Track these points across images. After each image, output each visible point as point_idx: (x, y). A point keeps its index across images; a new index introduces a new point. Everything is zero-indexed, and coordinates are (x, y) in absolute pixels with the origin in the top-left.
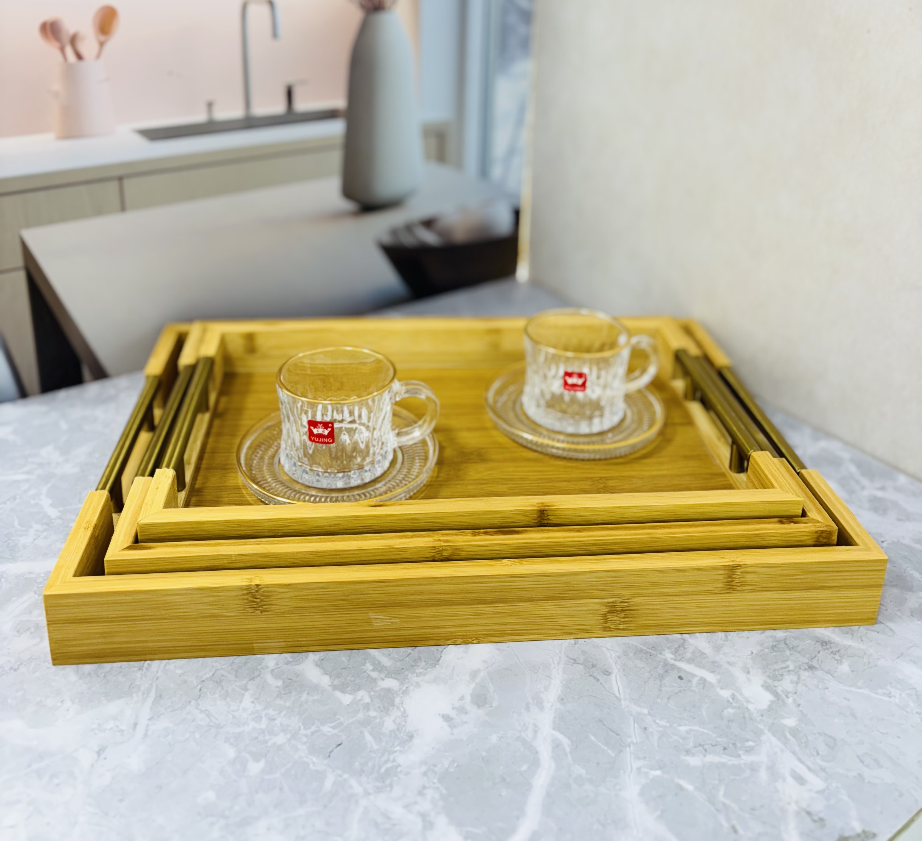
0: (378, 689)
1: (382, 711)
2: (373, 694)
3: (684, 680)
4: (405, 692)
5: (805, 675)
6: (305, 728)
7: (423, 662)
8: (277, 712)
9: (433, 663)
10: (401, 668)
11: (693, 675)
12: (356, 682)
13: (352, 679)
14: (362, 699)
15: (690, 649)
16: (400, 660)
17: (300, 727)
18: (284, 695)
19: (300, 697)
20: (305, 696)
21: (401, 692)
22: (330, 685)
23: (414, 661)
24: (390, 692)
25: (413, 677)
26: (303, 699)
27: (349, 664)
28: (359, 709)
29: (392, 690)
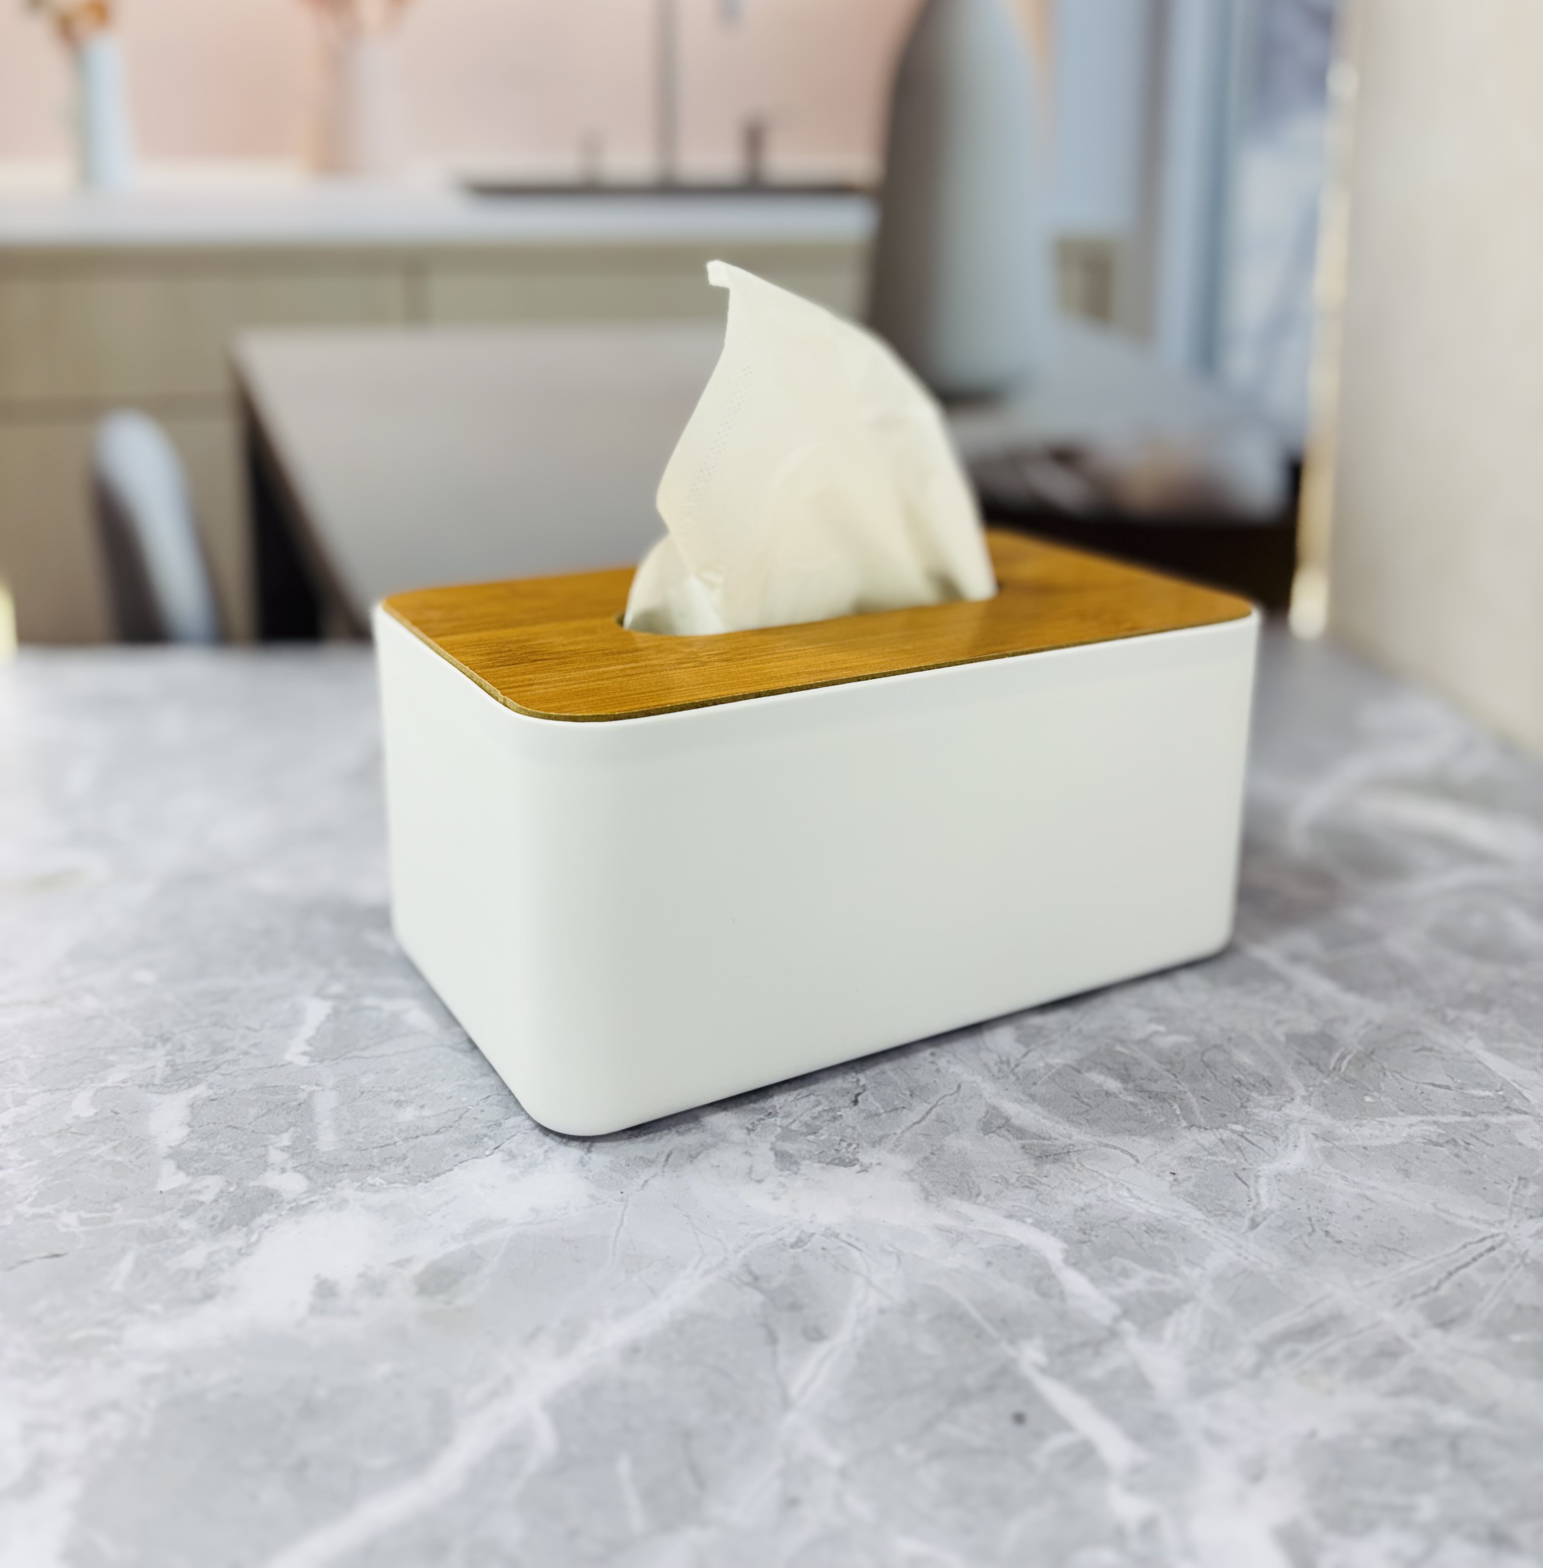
0: (252, 1183)
1: (212, 1226)
2: (232, 1189)
3: (1024, 1428)
4: (298, 1209)
6: (34, 1204)
7: (402, 1167)
8: (23, 1158)
9: (420, 1176)
10: (344, 1163)
11: (1063, 1425)
12: (227, 1158)
13: (225, 1151)
14: (199, 1192)
15: (1115, 1359)
16: (360, 1149)
17: (26, 1198)
18: (69, 1135)
19: (93, 1147)
20: (104, 1148)
21: (288, 1207)
22: (170, 1147)
23: (385, 1159)
24: (270, 1197)
25: (347, 1189)
26: (96, 1152)
27: (250, 1124)
28: (171, 1209)
29: (279, 1196)
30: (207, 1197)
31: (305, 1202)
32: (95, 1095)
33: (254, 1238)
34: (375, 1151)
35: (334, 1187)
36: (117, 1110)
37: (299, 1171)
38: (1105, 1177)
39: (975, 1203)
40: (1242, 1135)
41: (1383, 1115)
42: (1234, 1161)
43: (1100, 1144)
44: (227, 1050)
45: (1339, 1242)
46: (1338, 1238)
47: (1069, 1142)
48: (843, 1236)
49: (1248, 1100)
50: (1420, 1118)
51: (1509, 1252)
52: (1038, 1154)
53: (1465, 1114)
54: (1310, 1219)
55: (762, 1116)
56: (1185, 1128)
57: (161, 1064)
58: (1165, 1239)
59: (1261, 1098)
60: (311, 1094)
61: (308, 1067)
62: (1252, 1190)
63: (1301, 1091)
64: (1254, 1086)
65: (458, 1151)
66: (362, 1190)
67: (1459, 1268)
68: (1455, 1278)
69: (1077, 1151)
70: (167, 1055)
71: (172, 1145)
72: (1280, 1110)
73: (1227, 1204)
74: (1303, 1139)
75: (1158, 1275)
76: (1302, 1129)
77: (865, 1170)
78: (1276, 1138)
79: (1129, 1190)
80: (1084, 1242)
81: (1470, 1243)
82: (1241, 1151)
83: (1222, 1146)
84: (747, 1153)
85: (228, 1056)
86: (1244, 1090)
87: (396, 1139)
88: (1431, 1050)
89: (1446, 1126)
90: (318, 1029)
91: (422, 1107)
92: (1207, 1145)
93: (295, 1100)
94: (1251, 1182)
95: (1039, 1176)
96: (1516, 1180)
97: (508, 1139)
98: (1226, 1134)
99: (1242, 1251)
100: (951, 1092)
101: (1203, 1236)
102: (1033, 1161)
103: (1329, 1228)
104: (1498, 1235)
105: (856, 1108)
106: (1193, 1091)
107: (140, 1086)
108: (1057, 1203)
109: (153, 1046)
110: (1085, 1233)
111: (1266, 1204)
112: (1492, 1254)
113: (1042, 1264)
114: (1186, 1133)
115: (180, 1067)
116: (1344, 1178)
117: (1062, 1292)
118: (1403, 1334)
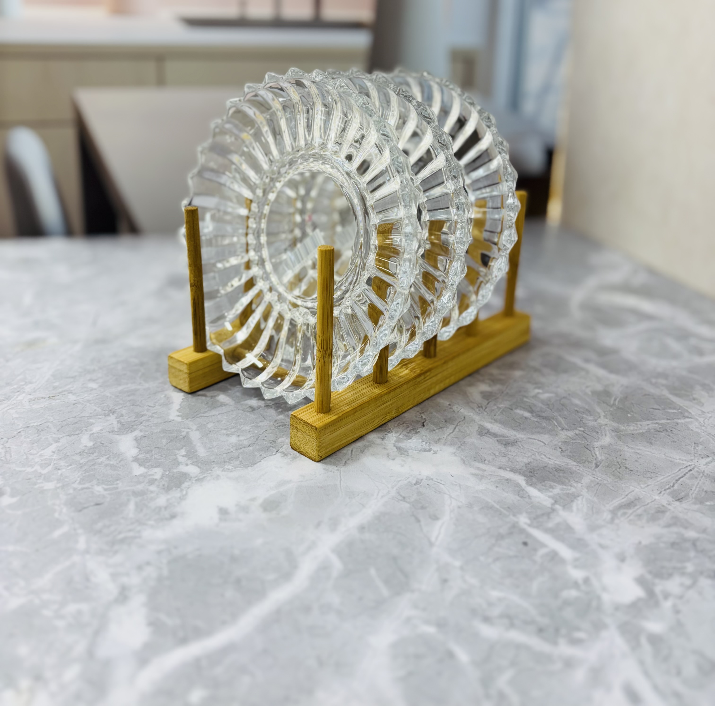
0: (175, 471)
1: (164, 489)
2: (167, 473)
3: (528, 547)
4: (199, 480)
6: (80, 483)
7: (238, 461)
8: (67, 464)
9: (247, 465)
10: (213, 460)
11: (543, 545)
12: (160, 460)
13: (158, 458)
14: (153, 475)
15: (555, 520)
16: (217, 455)
17: (76, 481)
18: (85, 454)
19: (98, 459)
20: (103, 459)
21: (195, 479)
22: (133, 457)
23: (230, 458)
24: (185, 476)
25: (217, 471)
26: (99, 461)
27: (165, 446)
28: (143, 482)
29: (189, 475)
30: (158, 476)
31: (201, 477)
32: (90, 436)
33: (184, 492)
34: (225, 455)
35: (212, 470)
36: (103, 442)
37: (194, 465)
38: (534, 451)
39: (484, 463)
40: (583, 432)
41: (637, 421)
42: (583, 442)
43: (529, 438)
44: (143, 416)
45: (632, 471)
46: (631, 469)
47: (515, 438)
48: (435, 479)
49: (583, 418)
50: (651, 422)
51: (697, 471)
52: (504, 443)
53: (668, 419)
54: (618, 463)
55: (386, 433)
56: (561, 430)
57: (115, 422)
58: (564, 473)
59: (587, 417)
60: (187, 433)
61: (181, 422)
62: (593, 452)
63: (602, 414)
64: (584, 412)
65: (261, 454)
66: (225, 471)
67: (680, 478)
68: (679, 482)
69: (520, 441)
70: (116, 419)
71: (134, 456)
72: (596, 421)
73: (584, 458)
74: (608, 432)
75: (564, 487)
76: (607, 428)
77: (435, 453)
78: (597, 432)
79: (545, 455)
80: (532, 476)
81: (682, 469)
82: (585, 438)
83: (577, 436)
84: (384, 448)
85: (144, 418)
86: (580, 414)
87: (232, 450)
88: (649, 395)
89: (661, 424)
90: (180, 405)
91: (239, 436)
92: (570, 436)
93: (181, 436)
94: (592, 449)
95: (507, 452)
96: (693, 444)
97: (281, 447)
98: (577, 432)
99: (595, 476)
100: (462, 420)
101: (578, 471)
102: (503, 446)
103: (626, 466)
104: (691, 465)
105: (424, 428)
106: (560, 416)
107: (110, 432)
108: (517, 462)
109: (108, 415)
110: (531, 473)
111: (600, 458)
112: (691, 472)
113: (518, 485)
114: (561, 432)
115: (124, 423)
116: (627, 446)
117: (529, 496)
118: (665, 504)
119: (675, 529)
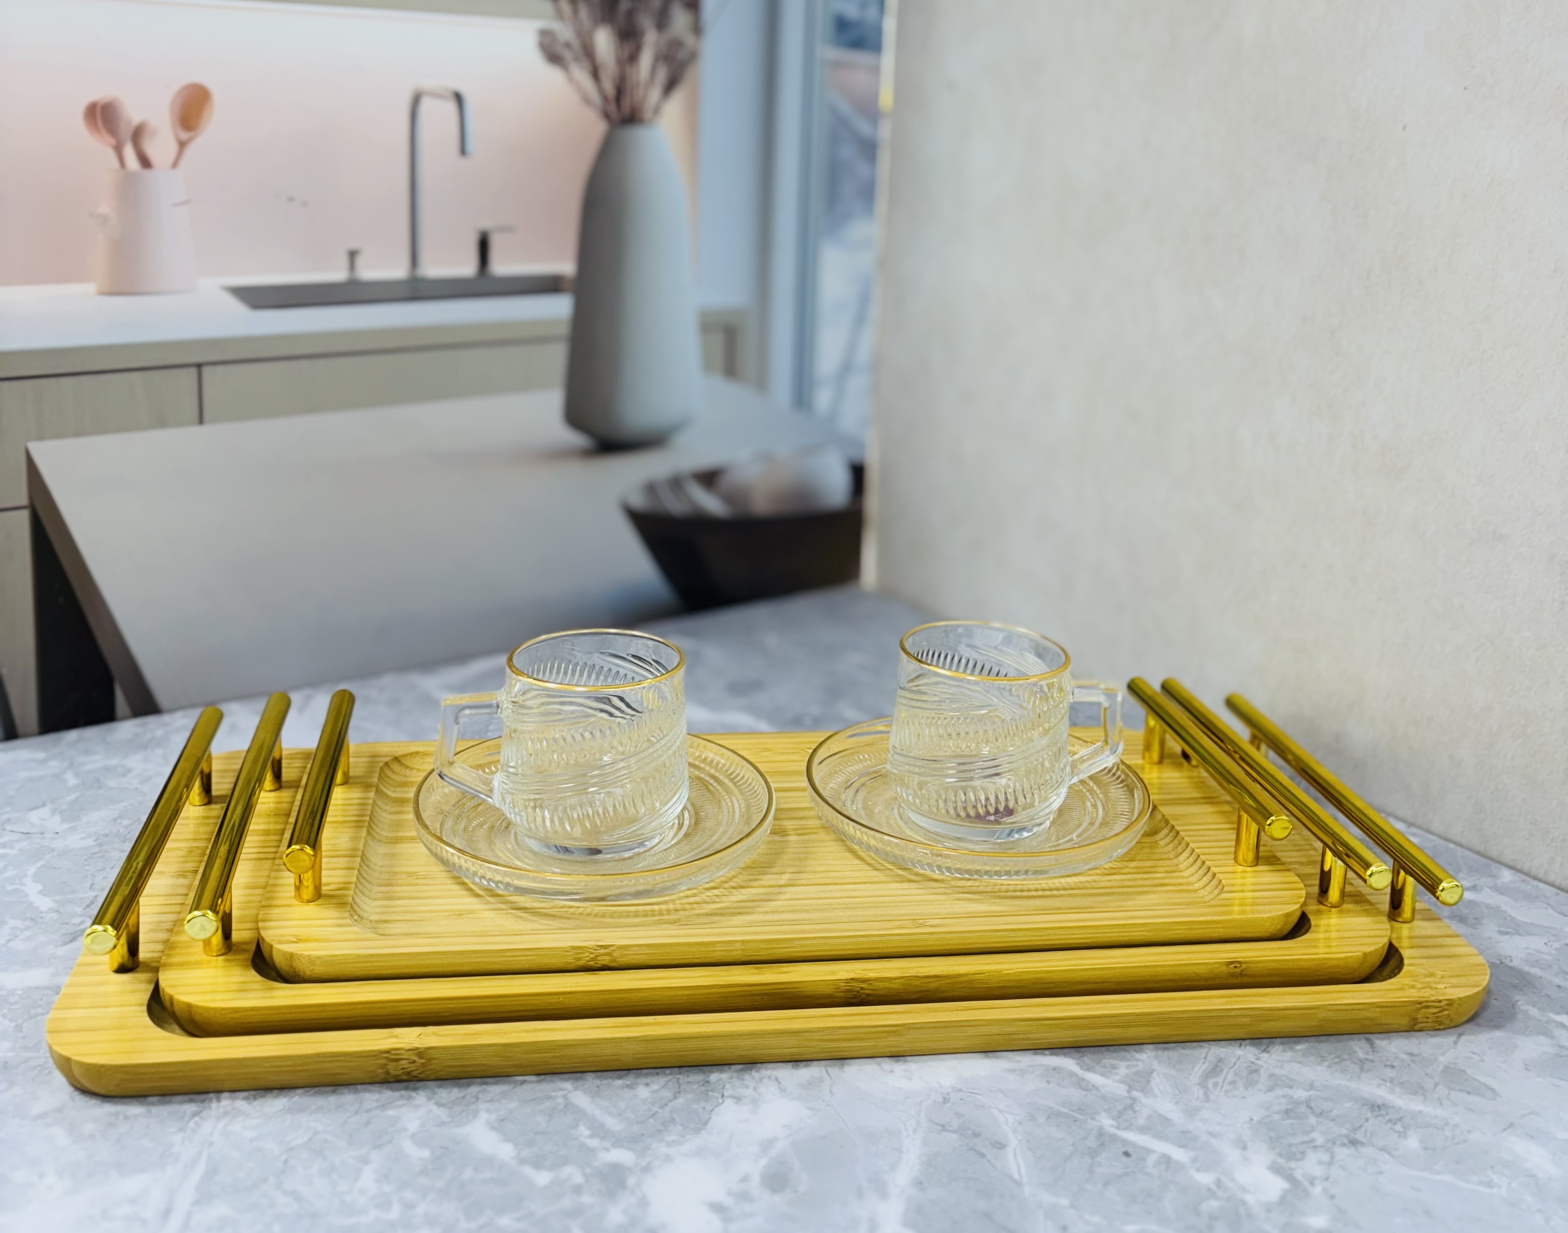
0: (597, 1163)
1: (604, 1196)
3: (1132, 1158)
5: (1343, 1153)
7: (679, 1125)
8: (419, 1195)
9: (696, 1127)
10: (639, 1133)
11: (1146, 1150)
12: (561, 1152)
13: (554, 1149)
14: (569, 1178)
15: (1144, 1112)
16: (638, 1122)
17: (458, 1218)
18: (432, 1171)
19: (460, 1174)
20: (469, 1173)
21: (638, 1170)
22: (514, 1158)
23: (663, 1123)
24: (618, 1168)
25: (660, 1148)
26: (466, 1177)
27: (548, 1127)
28: (565, 1193)
29: (623, 1165)
30: (579, 1179)
32: (414, 1140)
35: (652, 1149)
36: (443, 1145)
37: (618, 1147)
44: (468, 1084)
57: (433, 1107)
60: (565, 1097)
61: (540, 1081)
65: (701, 1105)
66: (670, 1146)
70: (429, 1100)
71: (513, 1155)
80: (1082, 1056)
85: (474, 1089)
91: (647, 1084)
93: (559, 1104)
97: (724, 1089)
107: (439, 1125)
109: (411, 1097)
115: (450, 1105)
117: (1094, 1086)
118: (1253, 1060)
119: (1280, 1092)
